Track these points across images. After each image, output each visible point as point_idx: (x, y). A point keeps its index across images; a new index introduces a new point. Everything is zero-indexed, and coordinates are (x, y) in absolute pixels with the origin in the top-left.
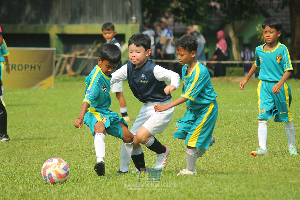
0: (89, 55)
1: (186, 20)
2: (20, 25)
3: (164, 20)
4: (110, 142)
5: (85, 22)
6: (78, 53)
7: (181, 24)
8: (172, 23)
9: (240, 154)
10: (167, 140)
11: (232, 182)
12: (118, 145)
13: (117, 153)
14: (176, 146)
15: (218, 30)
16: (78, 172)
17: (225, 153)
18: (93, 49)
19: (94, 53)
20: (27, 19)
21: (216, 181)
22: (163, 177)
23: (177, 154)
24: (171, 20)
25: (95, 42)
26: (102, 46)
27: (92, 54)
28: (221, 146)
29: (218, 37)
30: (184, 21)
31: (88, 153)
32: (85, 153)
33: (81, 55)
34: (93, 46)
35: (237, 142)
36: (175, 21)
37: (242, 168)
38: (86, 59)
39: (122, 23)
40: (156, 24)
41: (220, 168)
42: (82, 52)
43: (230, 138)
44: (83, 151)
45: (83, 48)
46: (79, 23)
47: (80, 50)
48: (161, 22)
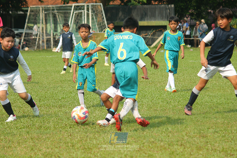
0: (149, 36)
1: (196, 18)
2: (117, 21)
3: (185, 19)
4: (158, 78)
5: (148, 20)
6: (144, 35)
7: (194, 20)
8: (190, 20)
9: (221, 84)
10: (186, 77)
11: (217, 97)
12: (163, 79)
13: (162, 83)
14: (190, 80)
15: (212, 24)
16: (143, 92)
17: (215, 83)
18: (151, 33)
19: (152, 35)
20: (119, 19)
21: (210, 96)
22: (184, 95)
23: (191, 84)
24: (189, 18)
25: (152, 30)
26: (155, 31)
27: (151, 35)
28: (213, 80)
29: (212, 27)
30: (195, 19)
31: (148, 83)
32: (147, 83)
33: (145, 36)
34: (151, 31)
35: (220, 78)
36: (191, 19)
37: (222, 90)
38: (148, 38)
39: (165, 20)
40: (181, 21)
41: (212, 90)
42: (146, 34)
43: (217, 76)
44: (146, 82)
45: (146, 33)
46: (144, 20)
47: (145, 33)
48: (184, 20)
